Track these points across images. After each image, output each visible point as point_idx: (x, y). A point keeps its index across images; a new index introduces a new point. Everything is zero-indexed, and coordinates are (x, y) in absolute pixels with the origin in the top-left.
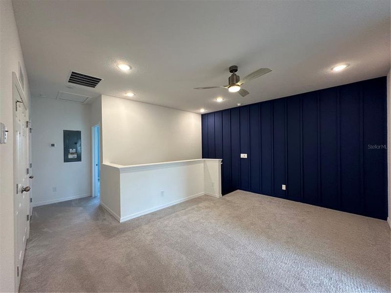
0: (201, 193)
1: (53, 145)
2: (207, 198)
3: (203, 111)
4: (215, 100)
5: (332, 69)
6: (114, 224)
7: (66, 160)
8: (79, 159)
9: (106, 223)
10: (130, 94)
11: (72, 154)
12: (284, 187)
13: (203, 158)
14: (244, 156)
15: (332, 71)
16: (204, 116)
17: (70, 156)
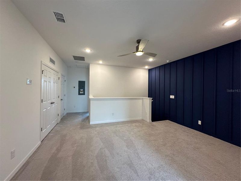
0: (140, 118)
1: (74, 87)
2: (142, 121)
3: (147, 67)
4: (148, 60)
5: (223, 25)
6: (88, 124)
7: (79, 94)
8: (84, 94)
9: (85, 123)
10: (101, 62)
11: (82, 91)
12: (200, 122)
13: (149, 97)
14: (172, 97)
15: (223, 27)
16: (150, 70)
17: (81, 93)
